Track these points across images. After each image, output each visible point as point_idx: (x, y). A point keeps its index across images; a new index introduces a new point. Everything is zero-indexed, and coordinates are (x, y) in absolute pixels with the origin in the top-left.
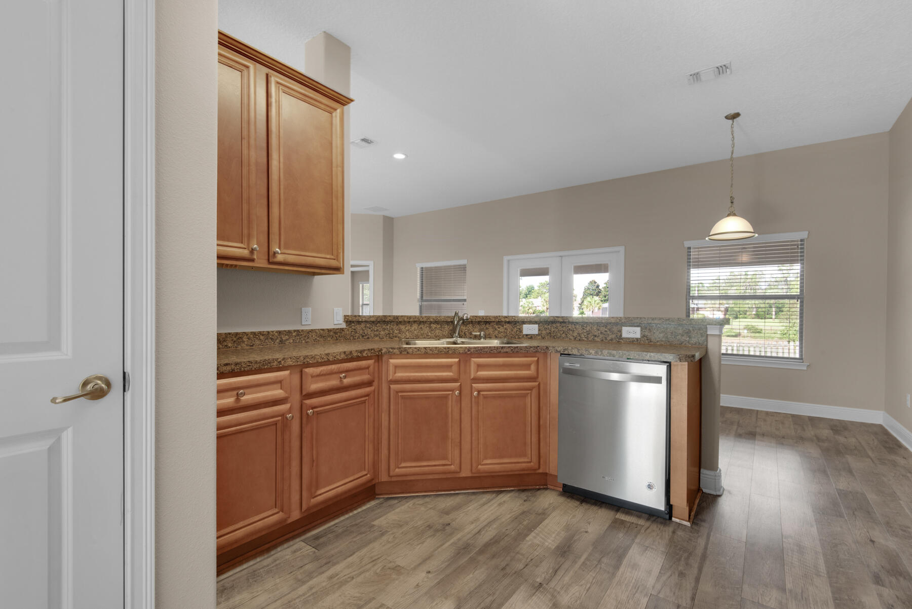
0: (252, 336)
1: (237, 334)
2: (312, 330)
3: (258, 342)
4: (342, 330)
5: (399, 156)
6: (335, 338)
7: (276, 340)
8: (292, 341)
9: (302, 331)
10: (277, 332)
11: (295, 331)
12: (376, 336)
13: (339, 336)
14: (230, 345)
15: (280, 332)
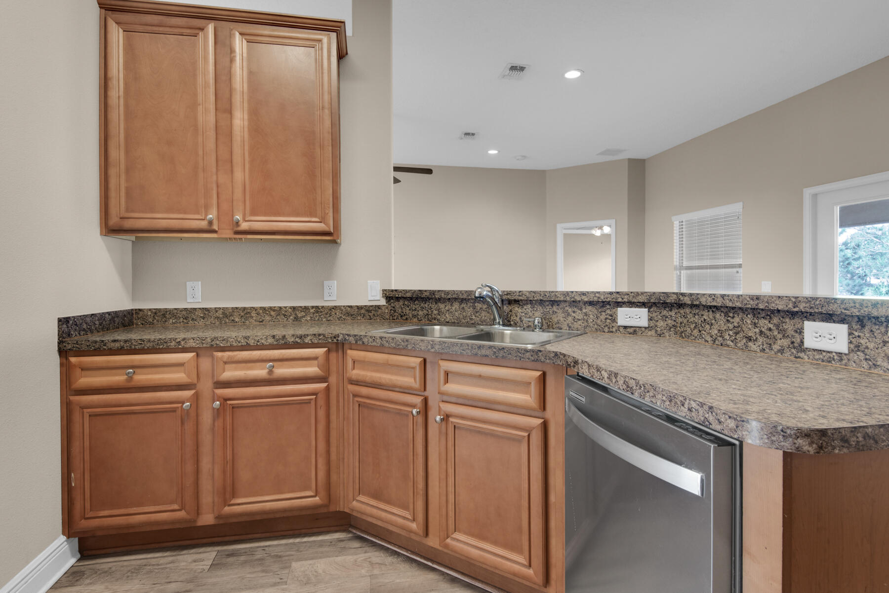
0: (261, 311)
1: (245, 309)
2: (335, 306)
3: (268, 318)
4: (379, 307)
5: (573, 74)
6: (368, 317)
7: (290, 316)
8: (309, 318)
9: (323, 307)
10: (291, 308)
11: (313, 307)
12: (414, 316)
13: (374, 315)
14: (237, 320)
15: (294, 308)
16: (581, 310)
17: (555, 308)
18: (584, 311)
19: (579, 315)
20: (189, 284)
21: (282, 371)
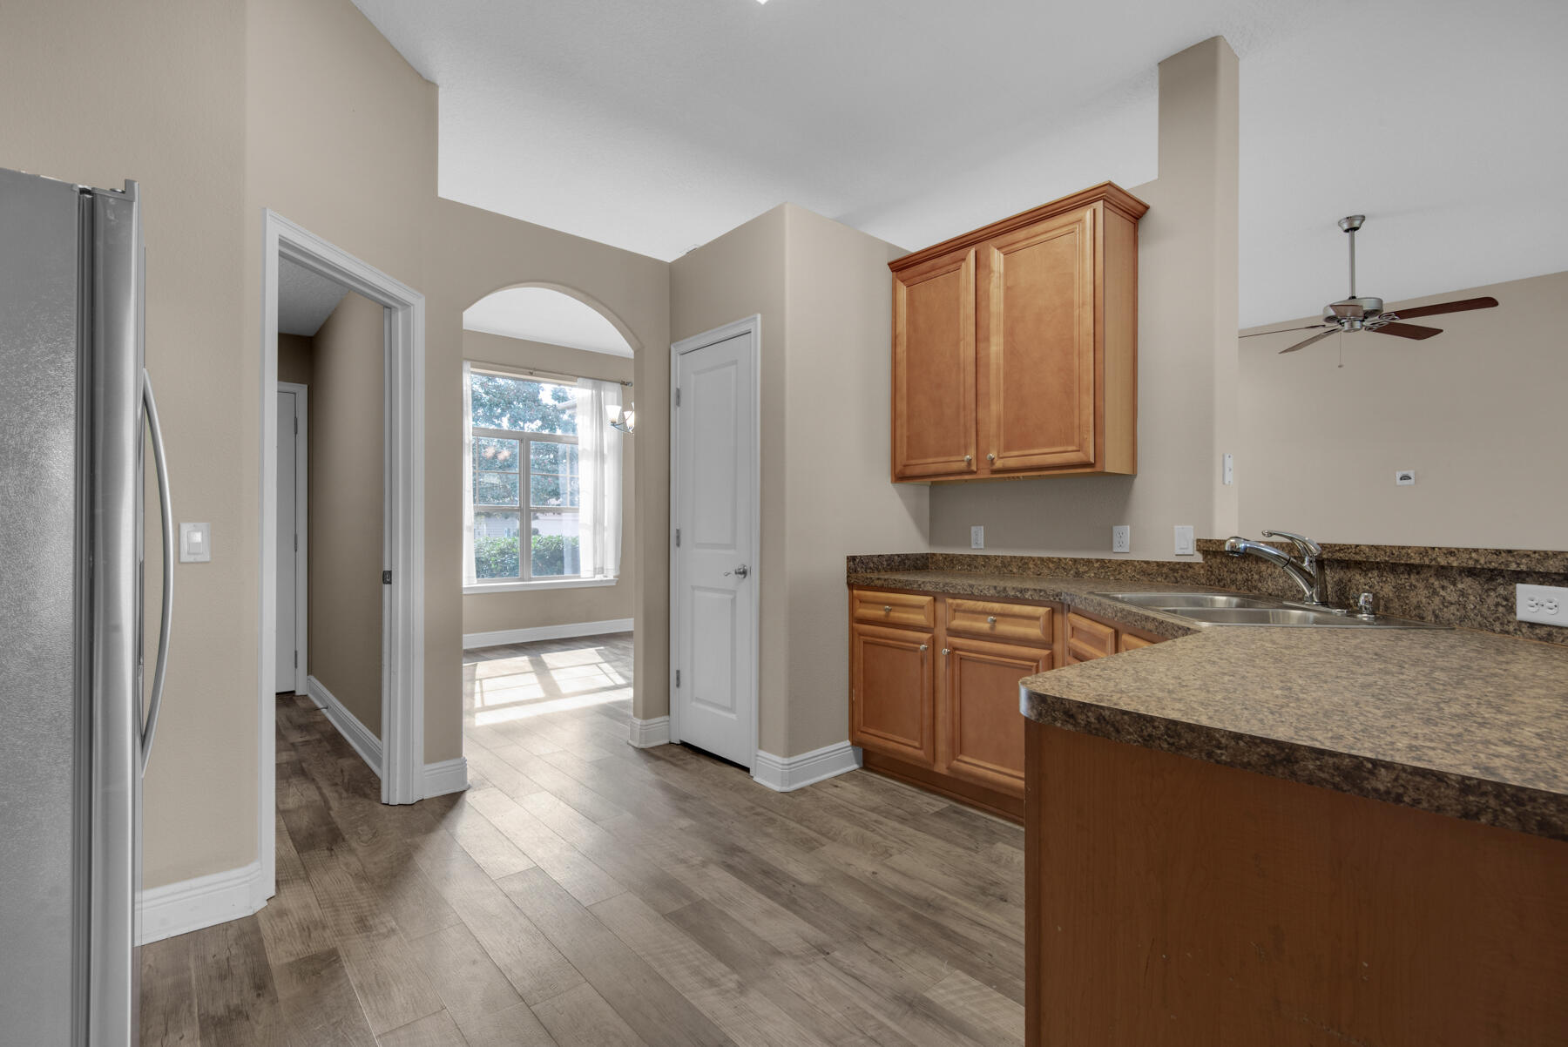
0: (1039, 562)
1: (1022, 558)
2: (1126, 561)
3: (1046, 571)
7: (1070, 570)
8: (1093, 575)
9: (1110, 561)
10: (1071, 560)
11: (1097, 560)
12: (1233, 582)
14: (1015, 570)
15: (1075, 561)
16: (1454, 585)
17: (1413, 577)
18: (1460, 586)
19: (1450, 594)
20: (973, 529)
21: (1005, 628)
